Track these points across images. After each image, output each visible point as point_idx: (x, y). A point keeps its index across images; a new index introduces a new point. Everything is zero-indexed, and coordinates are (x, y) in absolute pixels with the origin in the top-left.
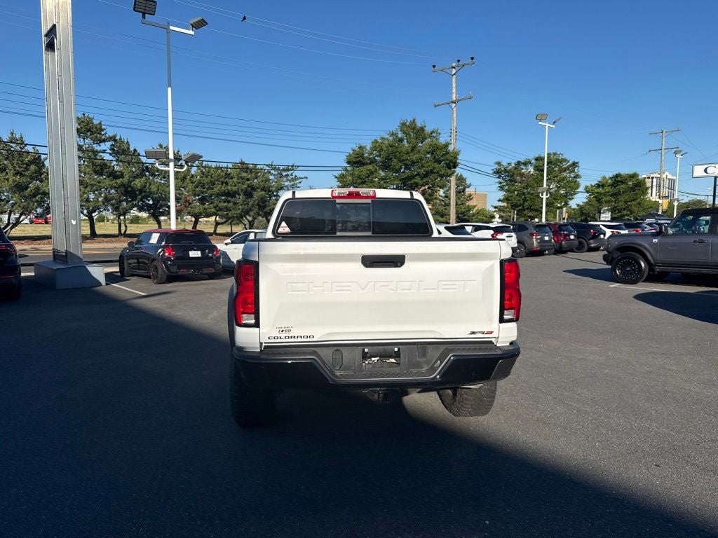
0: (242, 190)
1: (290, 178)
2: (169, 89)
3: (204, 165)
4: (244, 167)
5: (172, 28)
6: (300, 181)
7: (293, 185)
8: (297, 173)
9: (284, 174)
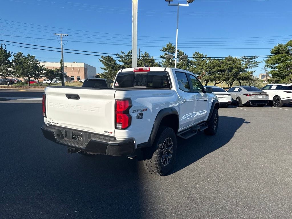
0: (227, 69)
1: (253, 63)
2: (177, 30)
3: (211, 59)
4: (230, 59)
5: (180, 5)
6: (258, 64)
7: (254, 66)
8: (257, 60)
9: (250, 61)
